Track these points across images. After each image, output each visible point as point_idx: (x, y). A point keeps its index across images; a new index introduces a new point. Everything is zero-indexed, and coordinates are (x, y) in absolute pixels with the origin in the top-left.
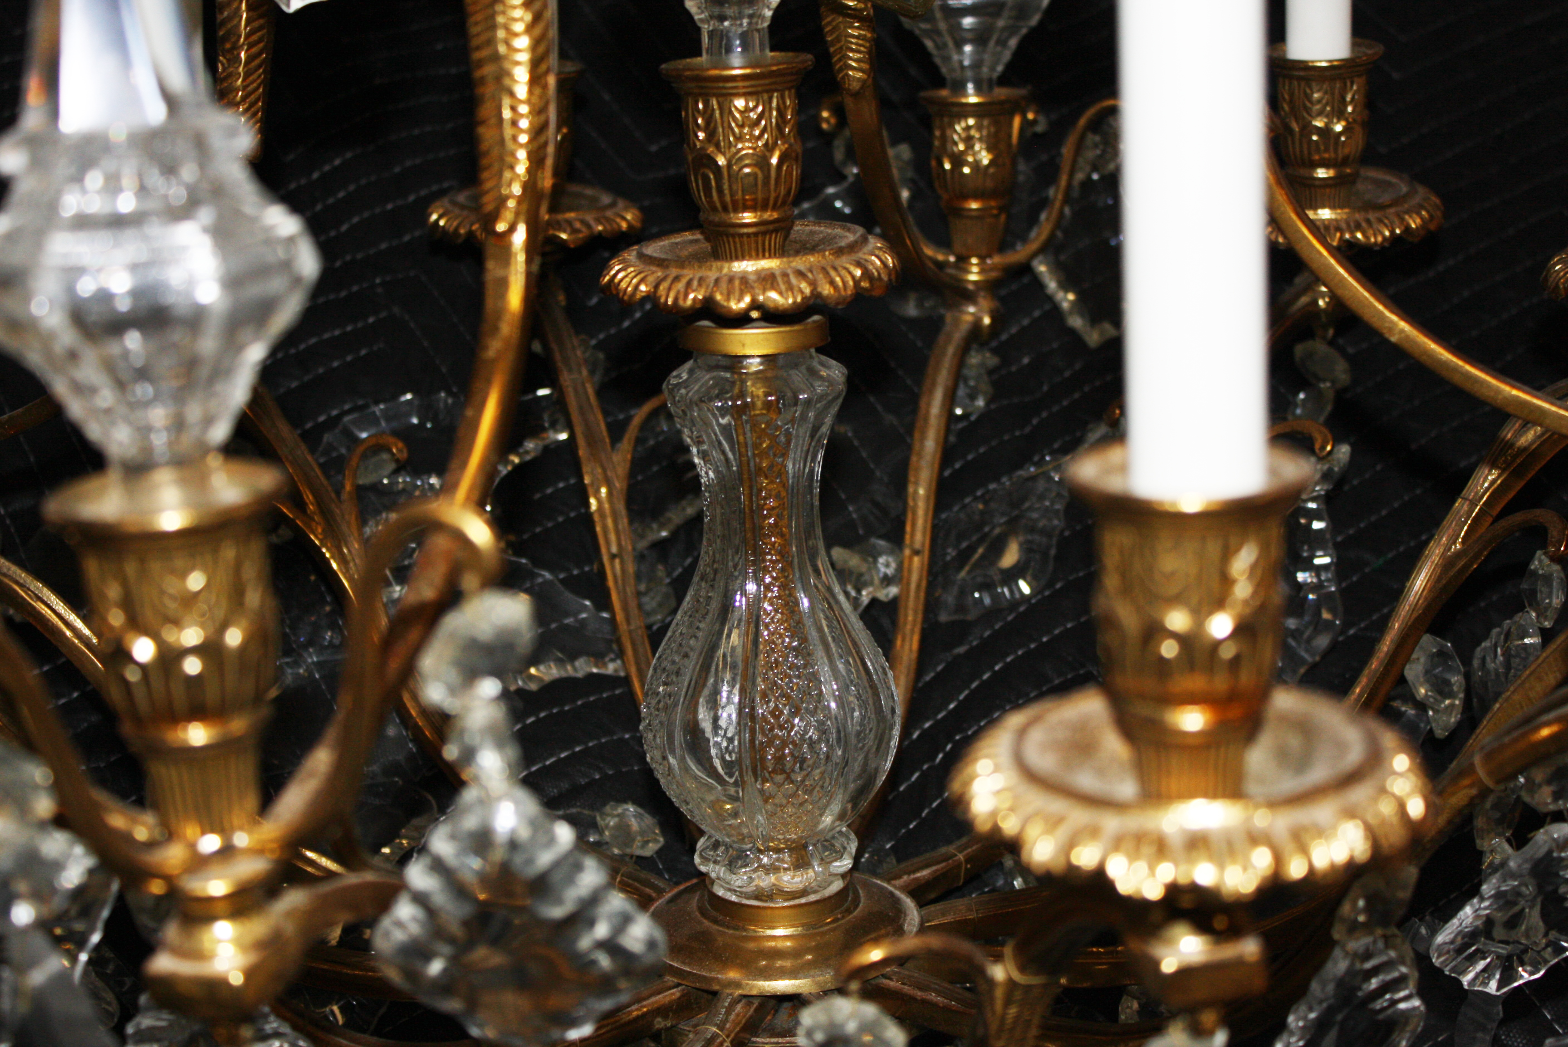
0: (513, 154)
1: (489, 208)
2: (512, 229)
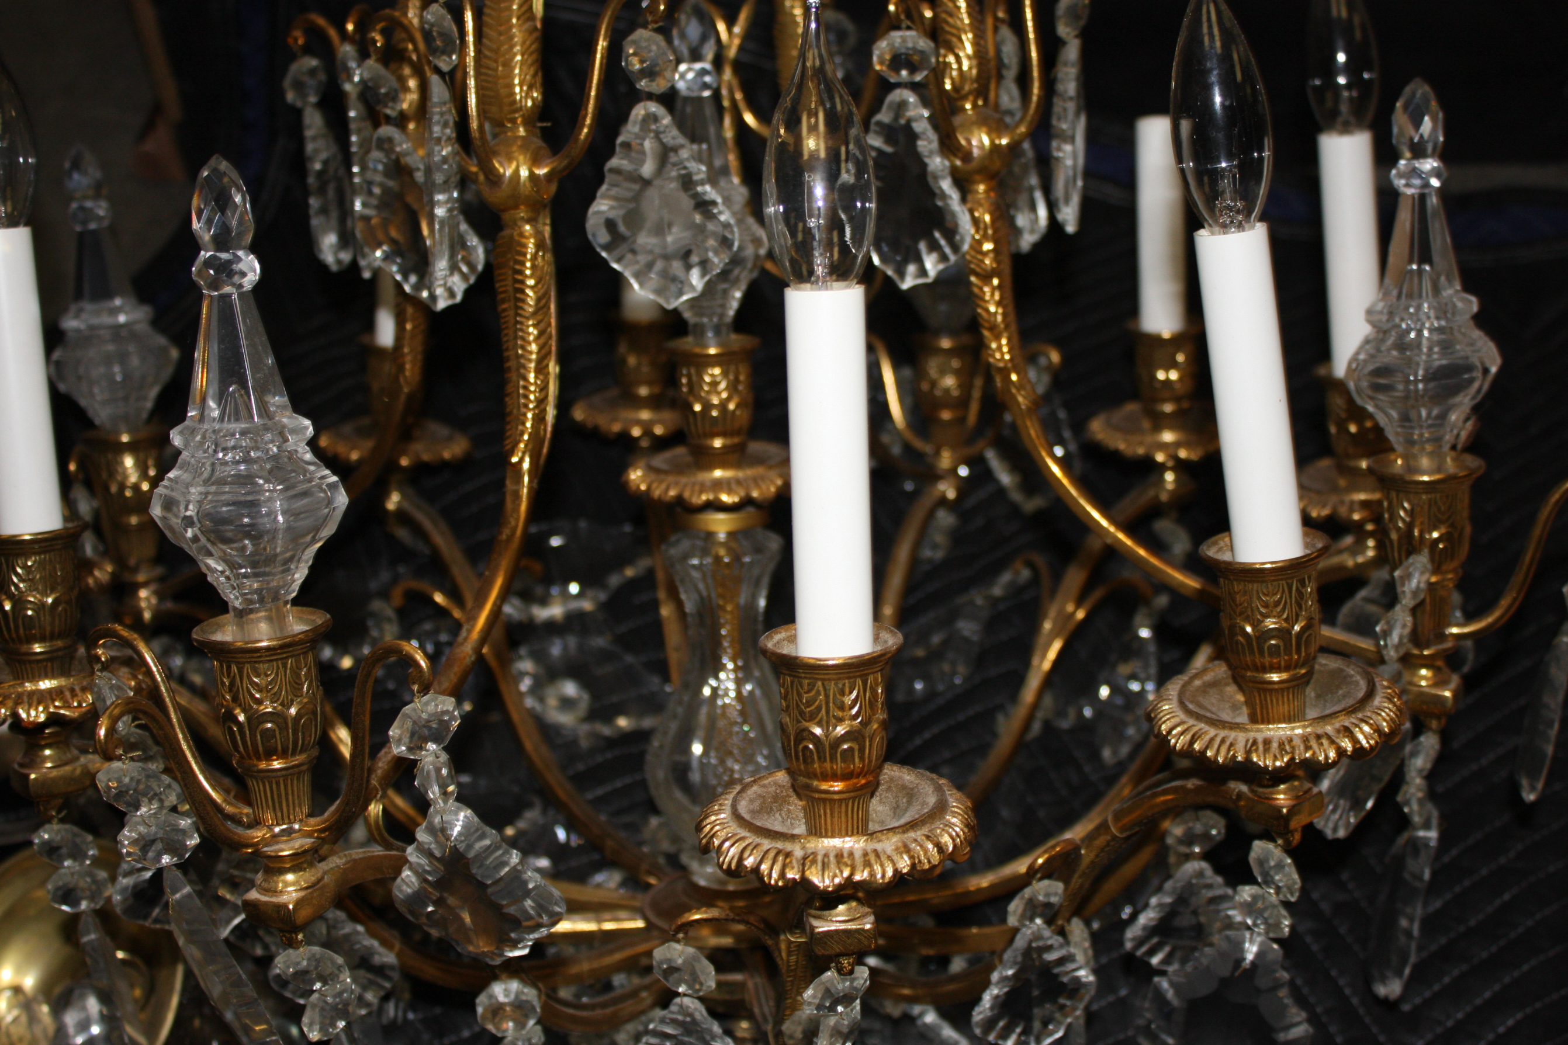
0: (525, 415)
1: (508, 448)
2: (521, 460)
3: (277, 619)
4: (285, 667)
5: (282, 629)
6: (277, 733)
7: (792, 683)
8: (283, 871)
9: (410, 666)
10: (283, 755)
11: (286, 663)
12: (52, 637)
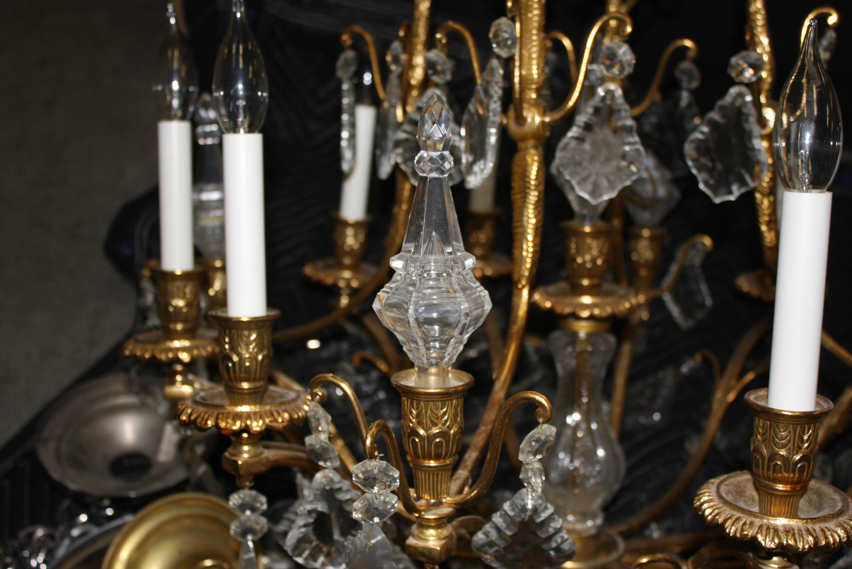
1: (516, 279)
3: (442, 374)
4: (452, 405)
5: (444, 381)
6: (444, 444)
7: (771, 425)
8: (429, 527)
9: (537, 407)
10: (437, 457)
11: (453, 402)
12: (254, 380)
